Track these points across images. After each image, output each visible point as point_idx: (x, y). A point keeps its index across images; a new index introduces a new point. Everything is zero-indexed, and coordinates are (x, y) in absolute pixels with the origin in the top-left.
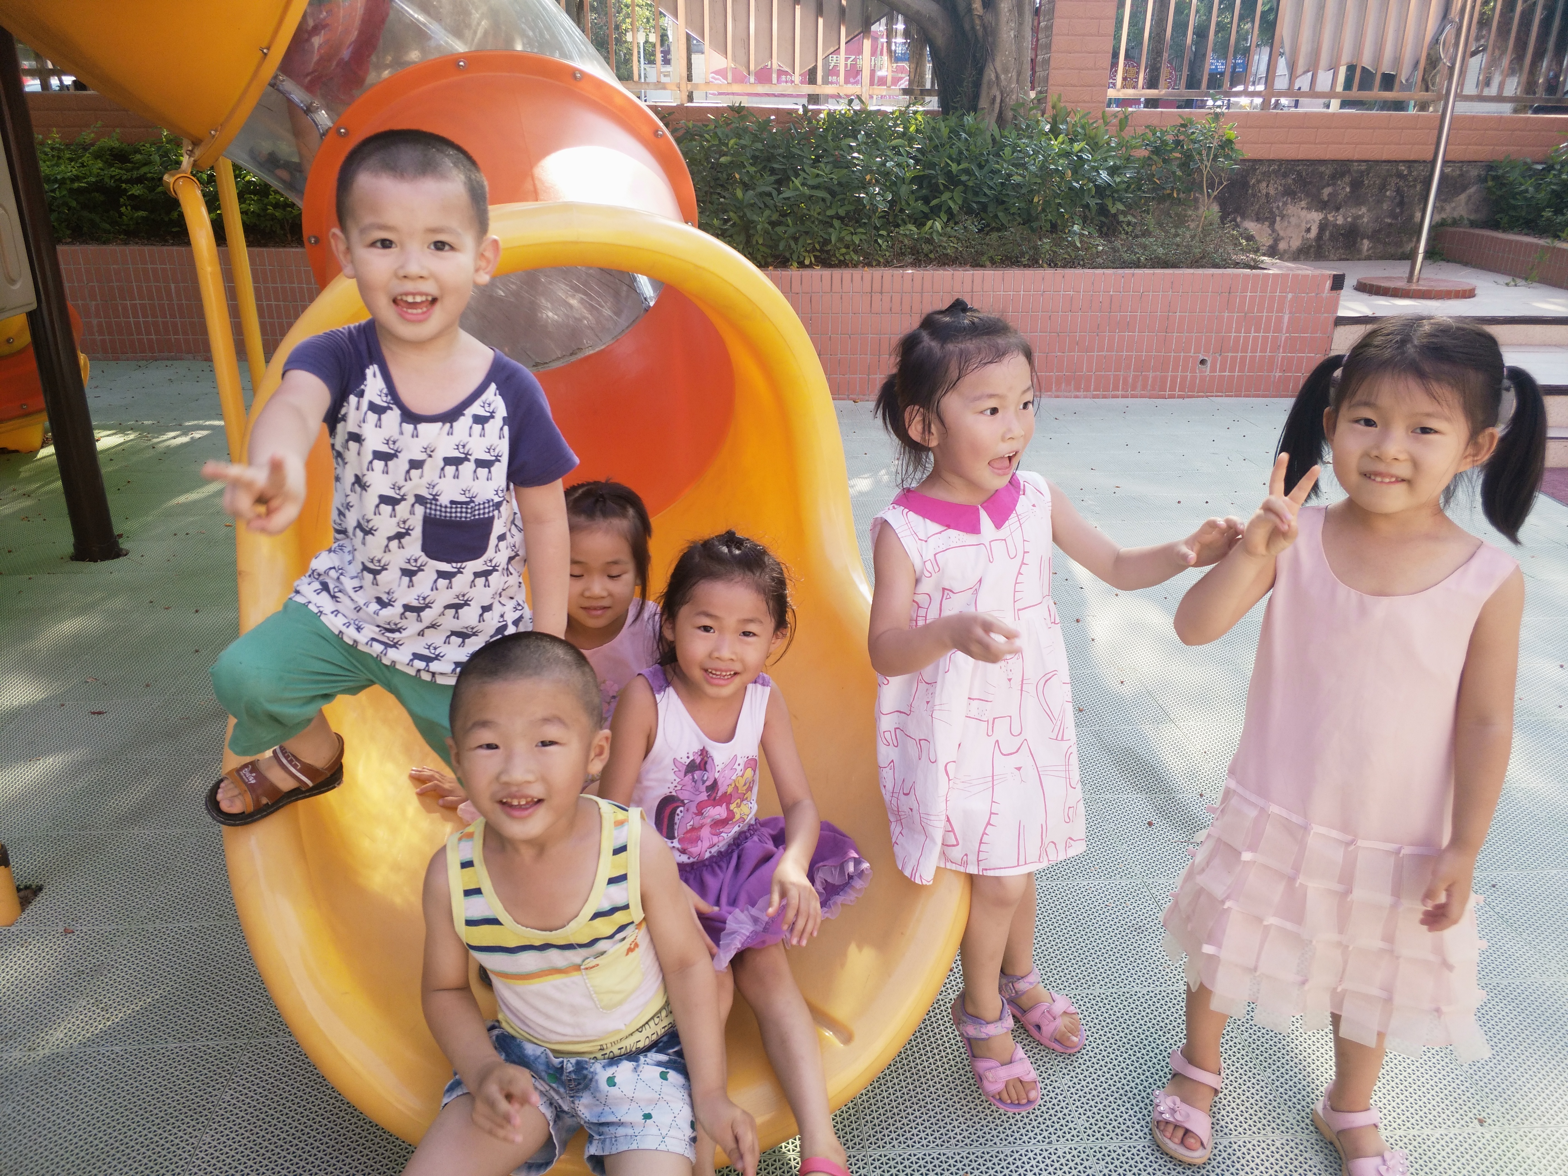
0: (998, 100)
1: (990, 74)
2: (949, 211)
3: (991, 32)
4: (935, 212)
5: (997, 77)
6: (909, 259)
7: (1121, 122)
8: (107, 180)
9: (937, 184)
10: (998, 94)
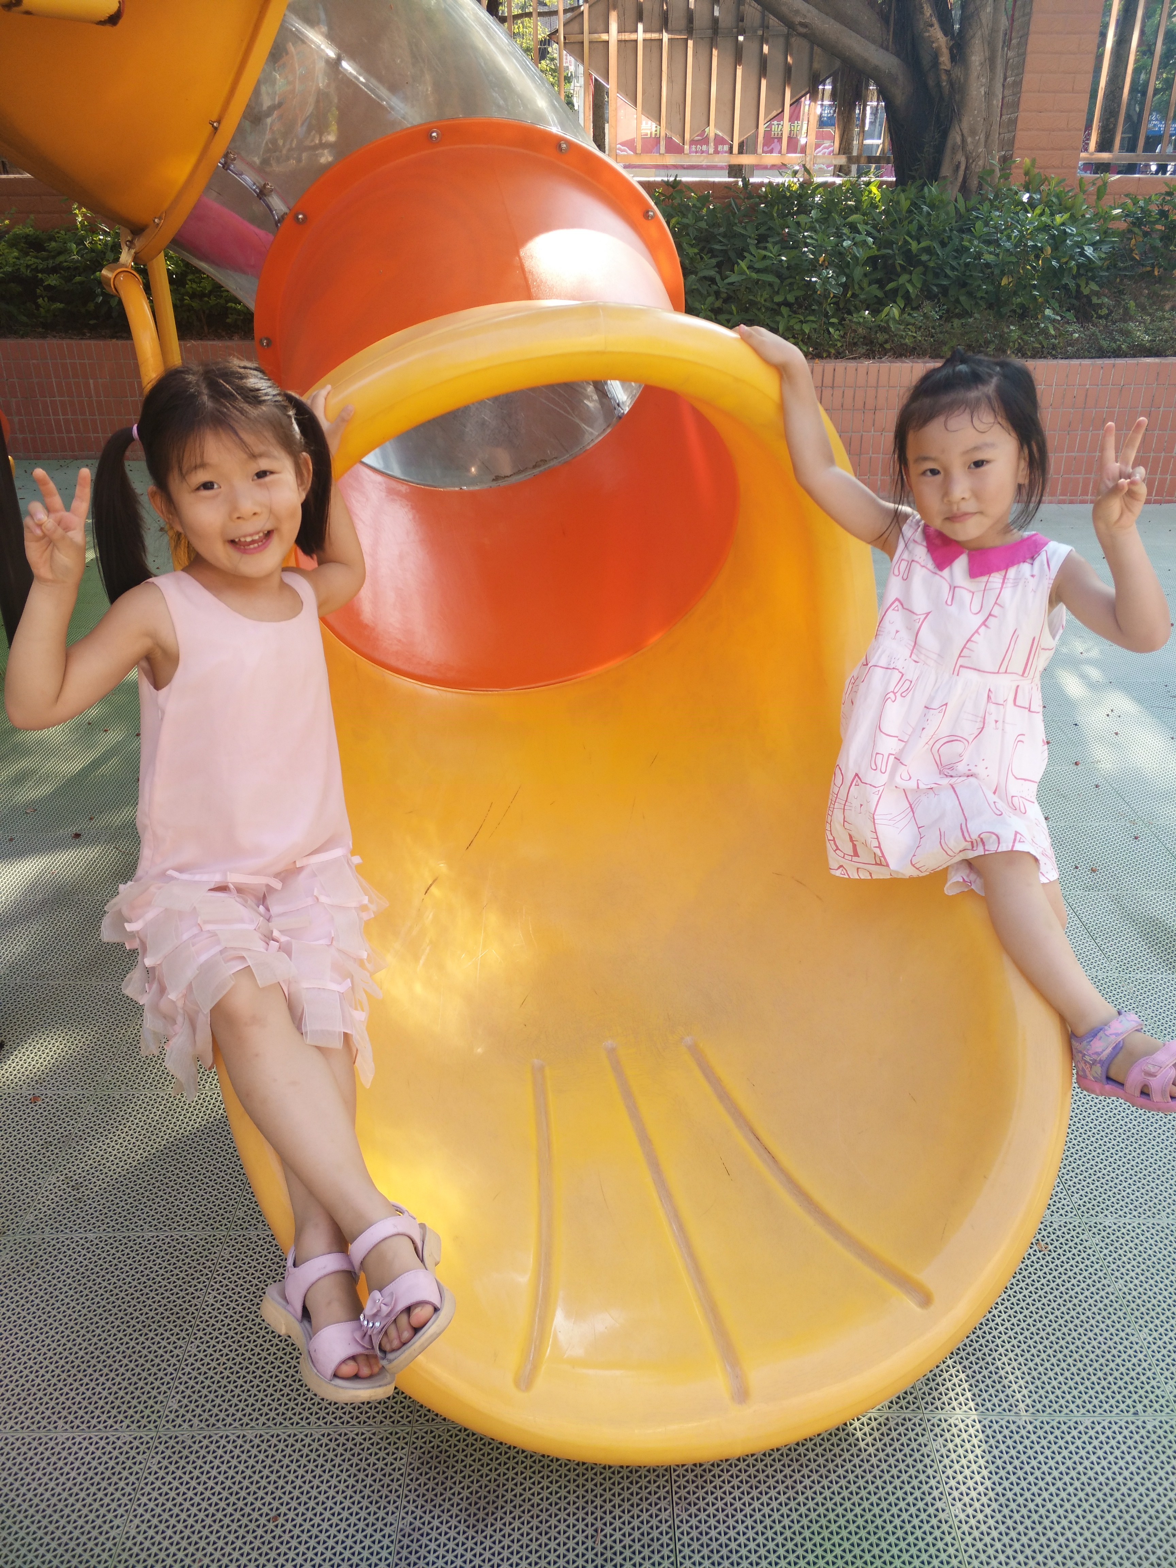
0: (963, 167)
1: (955, 137)
2: (907, 297)
3: (958, 89)
4: (892, 296)
5: (964, 140)
6: (863, 350)
7: (1099, 190)
8: (23, 270)
9: (893, 265)
10: (963, 160)
